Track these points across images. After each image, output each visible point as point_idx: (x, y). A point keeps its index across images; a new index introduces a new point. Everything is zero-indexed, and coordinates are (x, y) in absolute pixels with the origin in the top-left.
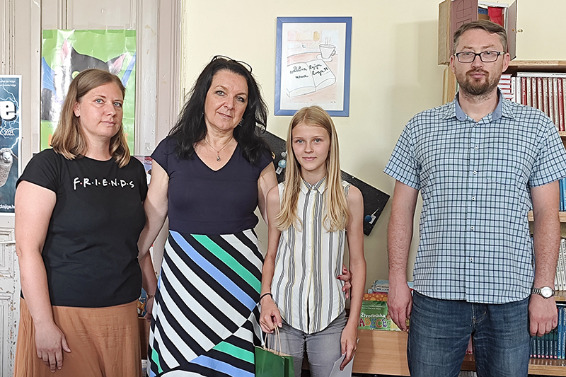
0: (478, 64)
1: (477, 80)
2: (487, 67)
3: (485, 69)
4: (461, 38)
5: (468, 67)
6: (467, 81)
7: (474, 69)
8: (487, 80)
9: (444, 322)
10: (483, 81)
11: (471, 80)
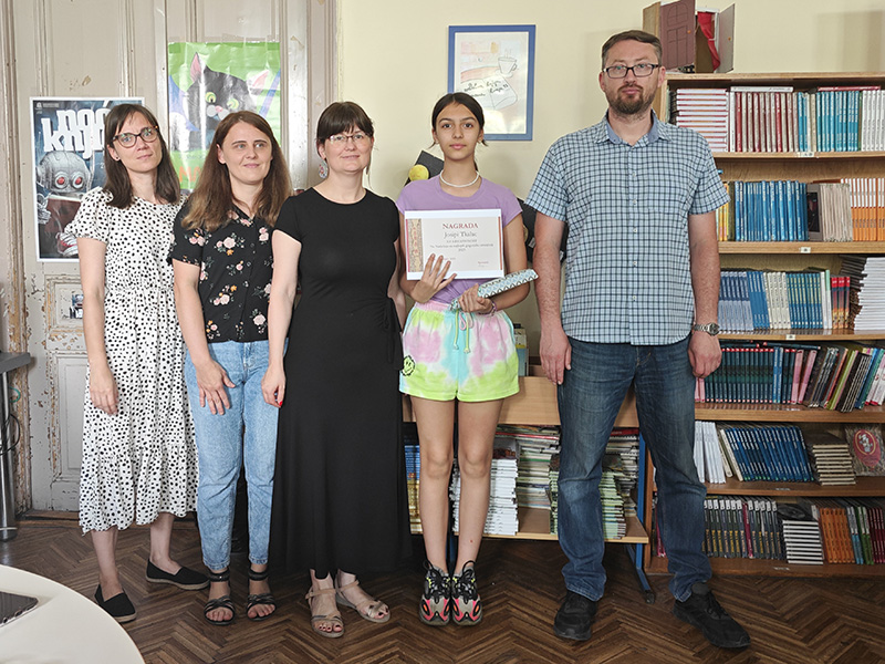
0: (631, 79)
1: (631, 97)
2: (641, 82)
3: (639, 84)
4: (610, 51)
5: (620, 83)
6: (619, 98)
7: (627, 84)
8: (641, 97)
9: (604, 364)
10: (637, 97)
11: (624, 97)
